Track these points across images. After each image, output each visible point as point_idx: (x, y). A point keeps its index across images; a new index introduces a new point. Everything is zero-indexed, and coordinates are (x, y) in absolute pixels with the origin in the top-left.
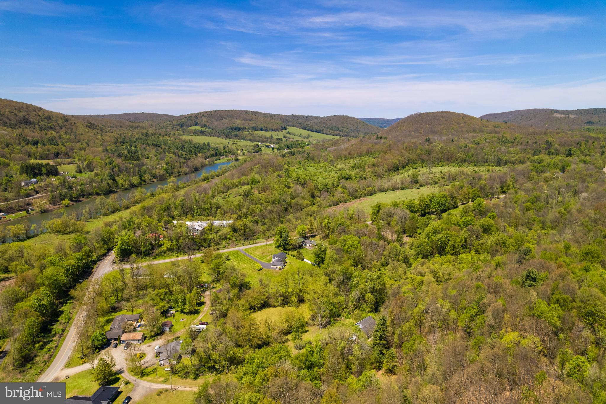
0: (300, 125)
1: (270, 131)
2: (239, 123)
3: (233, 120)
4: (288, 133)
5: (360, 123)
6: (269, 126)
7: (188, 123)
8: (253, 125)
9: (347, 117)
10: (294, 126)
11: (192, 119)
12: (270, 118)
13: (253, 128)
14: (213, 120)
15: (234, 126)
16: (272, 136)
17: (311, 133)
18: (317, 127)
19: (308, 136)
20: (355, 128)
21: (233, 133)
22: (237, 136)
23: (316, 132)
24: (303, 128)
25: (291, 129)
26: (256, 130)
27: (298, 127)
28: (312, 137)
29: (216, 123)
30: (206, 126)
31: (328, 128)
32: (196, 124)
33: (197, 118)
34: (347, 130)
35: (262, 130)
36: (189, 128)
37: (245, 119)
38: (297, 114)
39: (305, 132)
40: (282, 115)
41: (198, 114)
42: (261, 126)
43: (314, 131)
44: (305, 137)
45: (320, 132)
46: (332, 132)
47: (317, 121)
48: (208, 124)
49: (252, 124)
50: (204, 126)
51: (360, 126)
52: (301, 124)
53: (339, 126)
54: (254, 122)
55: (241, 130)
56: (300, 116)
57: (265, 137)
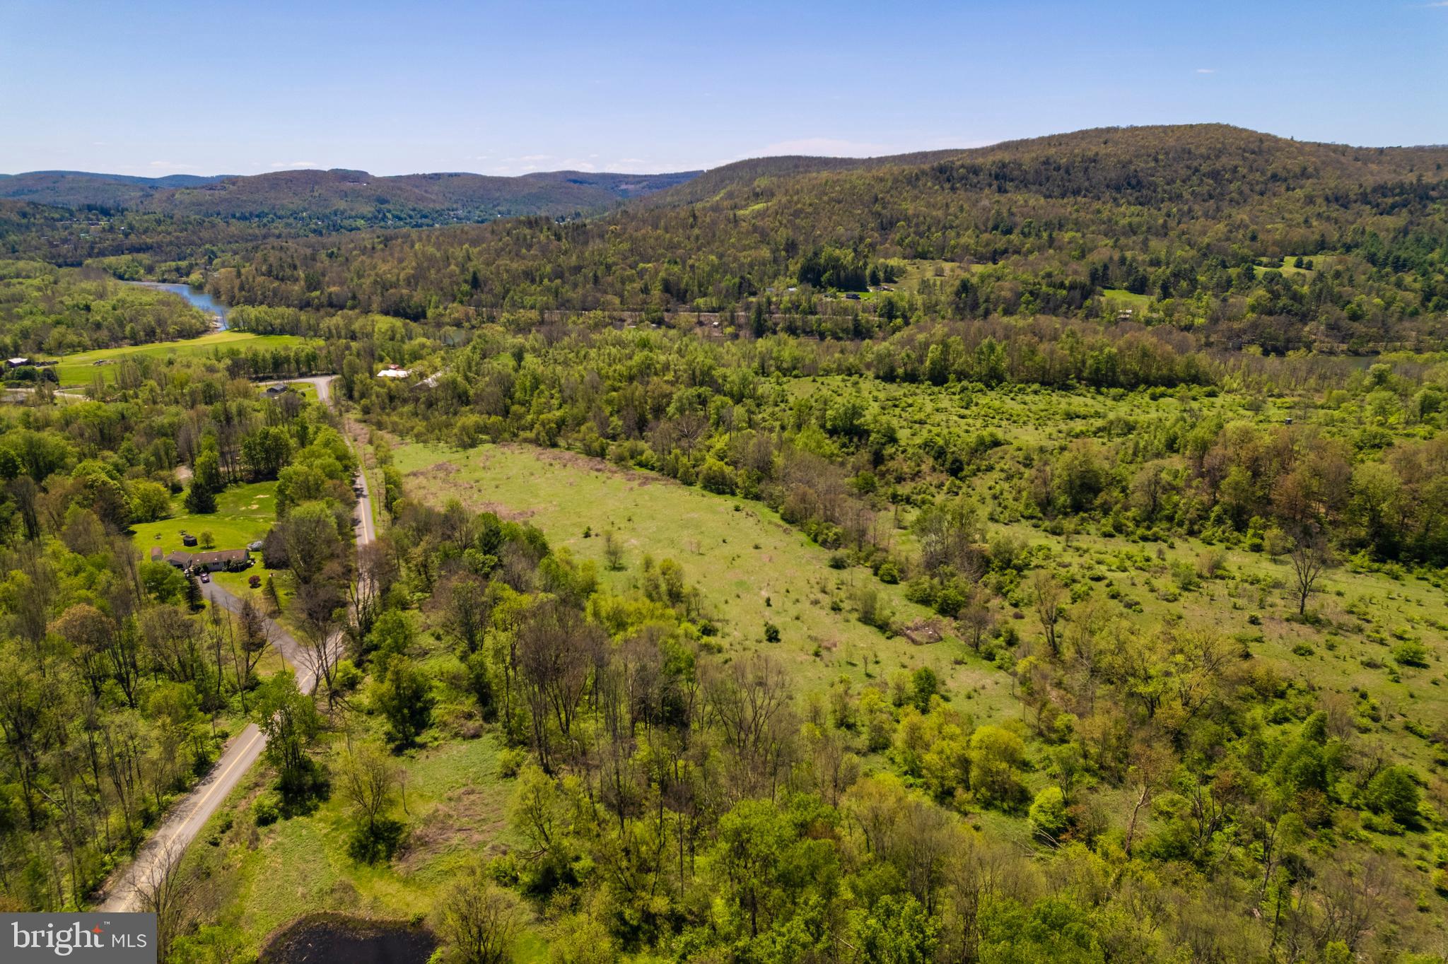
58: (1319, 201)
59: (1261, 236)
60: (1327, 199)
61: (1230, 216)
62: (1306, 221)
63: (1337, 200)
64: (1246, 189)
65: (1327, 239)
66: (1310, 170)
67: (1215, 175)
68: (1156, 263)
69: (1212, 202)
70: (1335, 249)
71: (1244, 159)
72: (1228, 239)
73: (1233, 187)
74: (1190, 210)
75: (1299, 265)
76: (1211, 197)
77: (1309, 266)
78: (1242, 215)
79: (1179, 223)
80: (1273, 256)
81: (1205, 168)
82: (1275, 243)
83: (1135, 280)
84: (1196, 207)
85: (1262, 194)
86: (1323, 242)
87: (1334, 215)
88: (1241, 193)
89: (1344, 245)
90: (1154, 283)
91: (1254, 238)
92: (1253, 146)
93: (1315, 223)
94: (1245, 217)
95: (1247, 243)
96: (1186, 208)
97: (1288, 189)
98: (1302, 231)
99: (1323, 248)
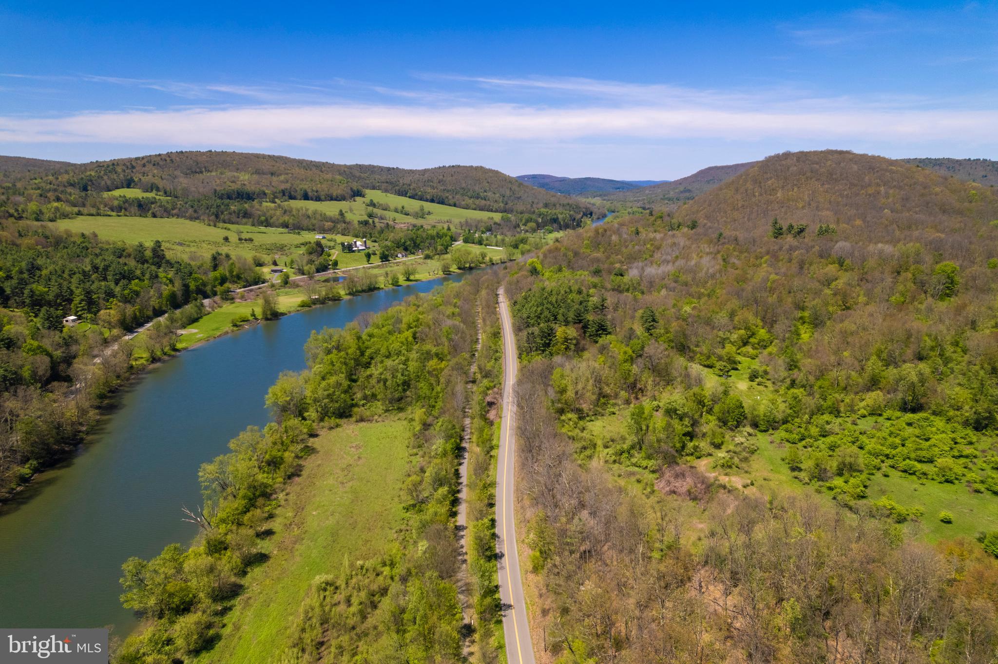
0: (390, 187)
1: (326, 200)
2: (246, 180)
3: (230, 173)
4: (374, 205)
6: (323, 188)
7: (107, 181)
8: (283, 186)
10: (375, 188)
11: (119, 169)
12: (314, 169)
13: (283, 192)
14: (177, 173)
15: (234, 187)
16: (341, 214)
17: (428, 206)
18: (430, 192)
19: (423, 213)
20: (508, 192)
21: (233, 208)
22: (246, 215)
23: (432, 201)
24: (401, 194)
25: (374, 196)
26: (292, 198)
27: (386, 191)
28: (429, 213)
29: (183, 182)
30: (158, 189)
31: (455, 193)
32: (129, 184)
33: (133, 167)
35: (306, 197)
36: (106, 195)
37: (258, 172)
39: (413, 205)
41: (137, 159)
42: (306, 187)
43: (428, 201)
44: (416, 215)
45: (441, 202)
46: (469, 201)
47: (422, 177)
48: (161, 184)
49: (279, 183)
50: (152, 188)
53: (476, 188)
54: (282, 178)
55: (253, 200)
56: (374, 167)
57: (325, 218)
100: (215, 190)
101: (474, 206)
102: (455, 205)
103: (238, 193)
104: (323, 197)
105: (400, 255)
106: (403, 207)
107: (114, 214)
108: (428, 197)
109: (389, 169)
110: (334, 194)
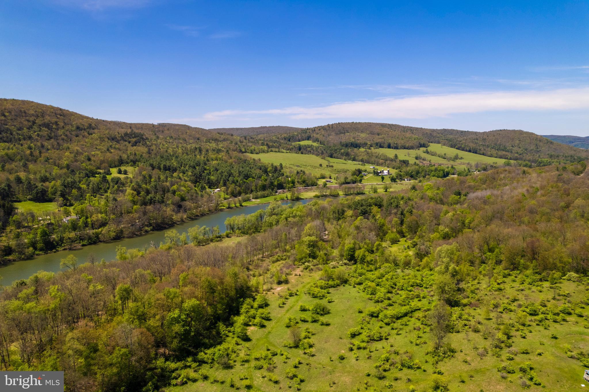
0: (447, 142)
1: (401, 148)
2: (362, 137)
3: (357, 134)
4: (427, 152)
5: (540, 141)
6: (400, 142)
7: (300, 137)
9: (521, 132)
10: (439, 143)
12: (409, 132)
13: (377, 144)
14: (332, 133)
16: (396, 156)
17: (461, 153)
18: (472, 145)
19: (456, 158)
20: (533, 147)
22: (347, 154)
23: (470, 151)
24: (452, 146)
25: (433, 147)
26: (381, 147)
27: (444, 145)
28: (462, 158)
29: (332, 138)
31: (488, 146)
34: (520, 151)
35: (389, 147)
36: (295, 143)
37: (372, 133)
38: (450, 128)
39: (452, 152)
40: (427, 129)
42: (390, 141)
43: (466, 151)
44: (450, 159)
45: (476, 152)
46: (494, 152)
47: (474, 136)
48: (321, 139)
49: (377, 139)
50: (317, 140)
51: (541, 144)
52: (450, 140)
53: (507, 144)
54: (382, 136)
55: (356, 147)
56: (453, 130)
57: (386, 158)
58: (106, 140)
59: (92, 158)
60: (109, 139)
61: (69, 148)
62: (108, 150)
63: (113, 139)
64: (68, 133)
65: (122, 158)
66: (93, 125)
67: (47, 125)
68: (44, 179)
69: (52, 140)
70: (128, 163)
71: (58, 118)
72: (76, 161)
73: (60, 132)
74: (43, 146)
75: (120, 172)
76: (50, 138)
77: (126, 173)
78: (75, 147)
79: (40, 153)
80: (105, 169)
81: (39, 121)
82: (102, 162)
83: (37, 193)
84: (46, 144)
85: (77, 136)
86: (122, 160)
87: (117, 146)
88: (66, 136)
89: (132, 161)
90: (54, 193)
91: (89, 160)
92: (59, 112)
93: (112, 151)
94: (78, 148)
95: (88, 163)
96: (39, 144)
97: (89, 134)
98: (108, 154)
99: (122, 163)
100: (341, 142)
101: (496, 155)
102: (483, 154)
103: (352, 144)
104: (399, 147)
105: (406, 180)
106: (445, 154)
107: (285, 151)
108: (468, 149)
109: (462, 132)
110: (407, 145)
